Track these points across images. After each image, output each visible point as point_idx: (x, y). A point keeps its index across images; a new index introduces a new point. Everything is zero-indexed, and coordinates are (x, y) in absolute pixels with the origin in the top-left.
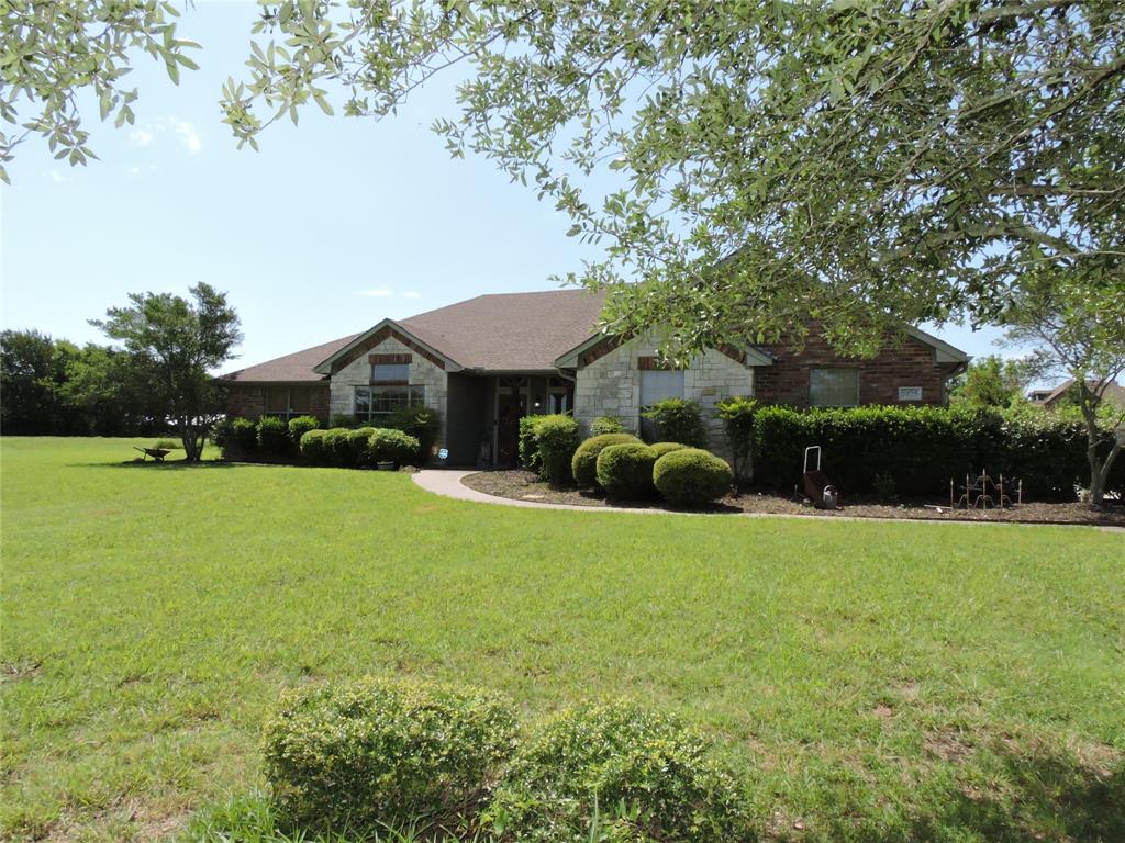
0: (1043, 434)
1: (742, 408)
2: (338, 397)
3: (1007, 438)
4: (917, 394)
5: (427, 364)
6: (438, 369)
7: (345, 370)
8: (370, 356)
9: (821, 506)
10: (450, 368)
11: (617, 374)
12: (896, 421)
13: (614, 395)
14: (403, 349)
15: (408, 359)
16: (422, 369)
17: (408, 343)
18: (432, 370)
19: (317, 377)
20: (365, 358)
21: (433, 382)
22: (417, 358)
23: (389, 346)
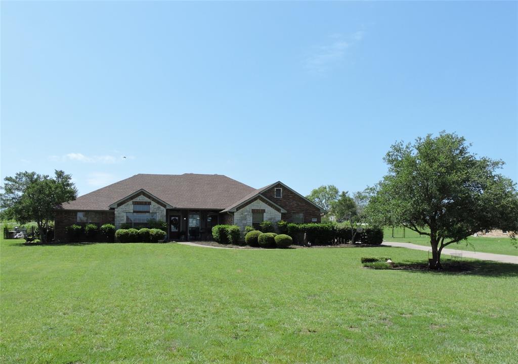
0: (342, 230)
1: (284, 224)
2: (119, 217)
3: (336, 230)
4: (315, 220)
5: (157, 206)
6: (162, 208)
7: (121, 207)
8: (133, 202)
9: (309, 246)
10: (168, 208)
11: (246, 213)
12: (318, 227)
13: (246, 219)
14: (146, 199)
15: (149, 204)
16: (155, 207)
17: (149, 197)
18: (159, 208)
19: (107, 209)
20: (131, 202)
21: (160, 212)
22: (153, 203)
23: (141, 198)
